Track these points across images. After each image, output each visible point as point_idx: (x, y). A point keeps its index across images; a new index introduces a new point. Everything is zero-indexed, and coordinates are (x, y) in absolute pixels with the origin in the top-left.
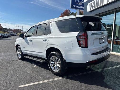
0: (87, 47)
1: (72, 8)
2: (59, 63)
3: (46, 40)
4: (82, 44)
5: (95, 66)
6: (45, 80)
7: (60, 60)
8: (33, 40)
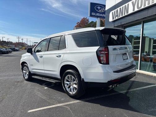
0: (108, 64)
1: (91, 16)
2: (76, 83)
3: (60, 56)
4: (103, 60)
5: (118, 86)
6: (59, 103)
7: (77, 79)
8: (44, 56)
